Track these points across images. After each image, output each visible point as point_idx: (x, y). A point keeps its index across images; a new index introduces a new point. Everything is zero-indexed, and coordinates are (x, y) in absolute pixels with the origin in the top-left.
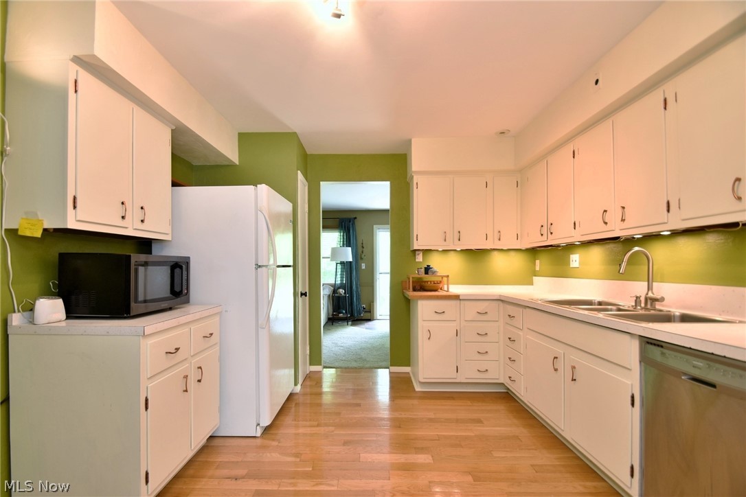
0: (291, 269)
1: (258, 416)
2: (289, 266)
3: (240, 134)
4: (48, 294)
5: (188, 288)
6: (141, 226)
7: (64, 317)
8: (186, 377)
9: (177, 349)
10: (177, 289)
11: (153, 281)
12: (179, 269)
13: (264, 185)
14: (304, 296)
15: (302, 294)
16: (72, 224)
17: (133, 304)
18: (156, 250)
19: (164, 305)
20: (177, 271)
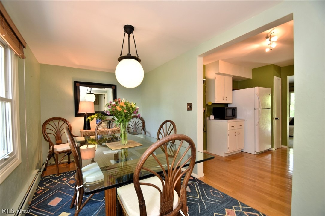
0: (271, 110)
1: (255, 149)
2: (270, 109)
3: (252, 69)
4: (212, 115)
5: (236, 114)
6: (227, 101)
7: (214, 119)
8: (236, 133)
9: (234, 126)
10: (234, 114)
11: (229, 113)
12: (234, 110)
13: (257, 87)
14: (277, 119)
15: (276, 119)
16: (216, 103)
17: (225, 117)
18: (229, 106)
19: (231, 118)
20: (234, 111)
